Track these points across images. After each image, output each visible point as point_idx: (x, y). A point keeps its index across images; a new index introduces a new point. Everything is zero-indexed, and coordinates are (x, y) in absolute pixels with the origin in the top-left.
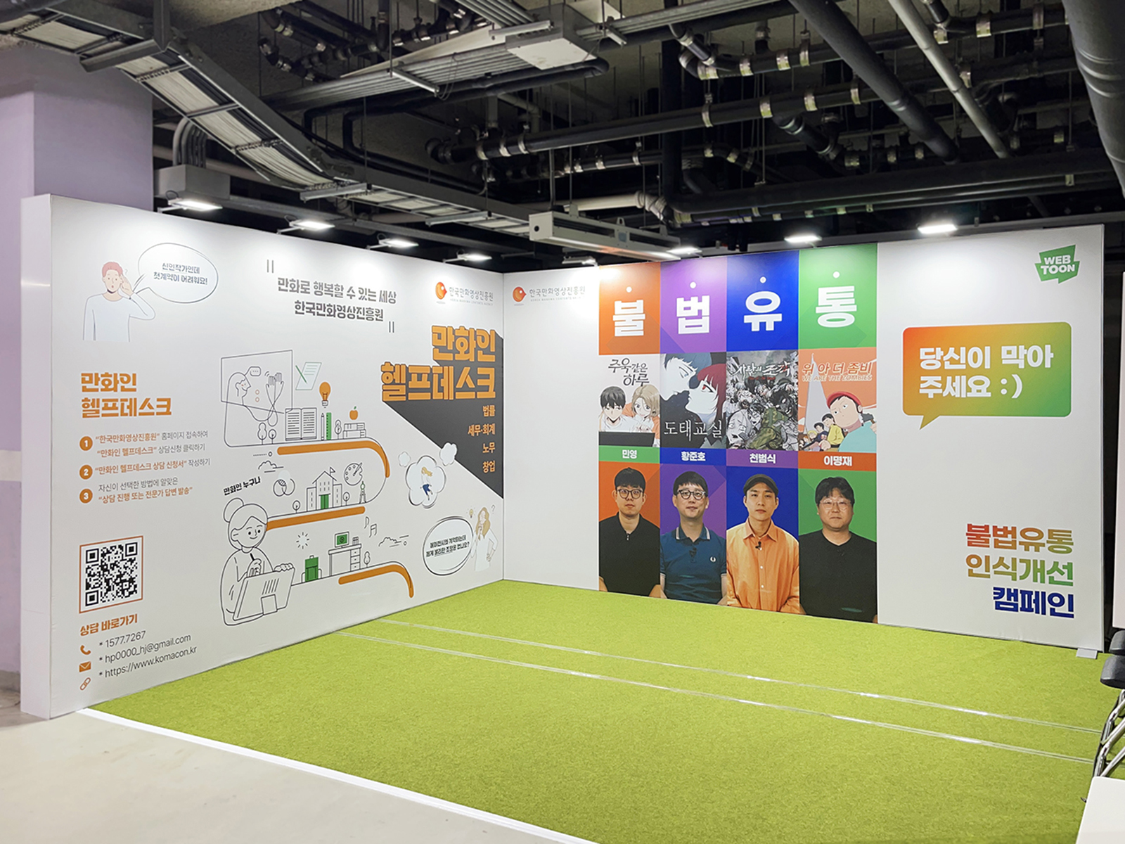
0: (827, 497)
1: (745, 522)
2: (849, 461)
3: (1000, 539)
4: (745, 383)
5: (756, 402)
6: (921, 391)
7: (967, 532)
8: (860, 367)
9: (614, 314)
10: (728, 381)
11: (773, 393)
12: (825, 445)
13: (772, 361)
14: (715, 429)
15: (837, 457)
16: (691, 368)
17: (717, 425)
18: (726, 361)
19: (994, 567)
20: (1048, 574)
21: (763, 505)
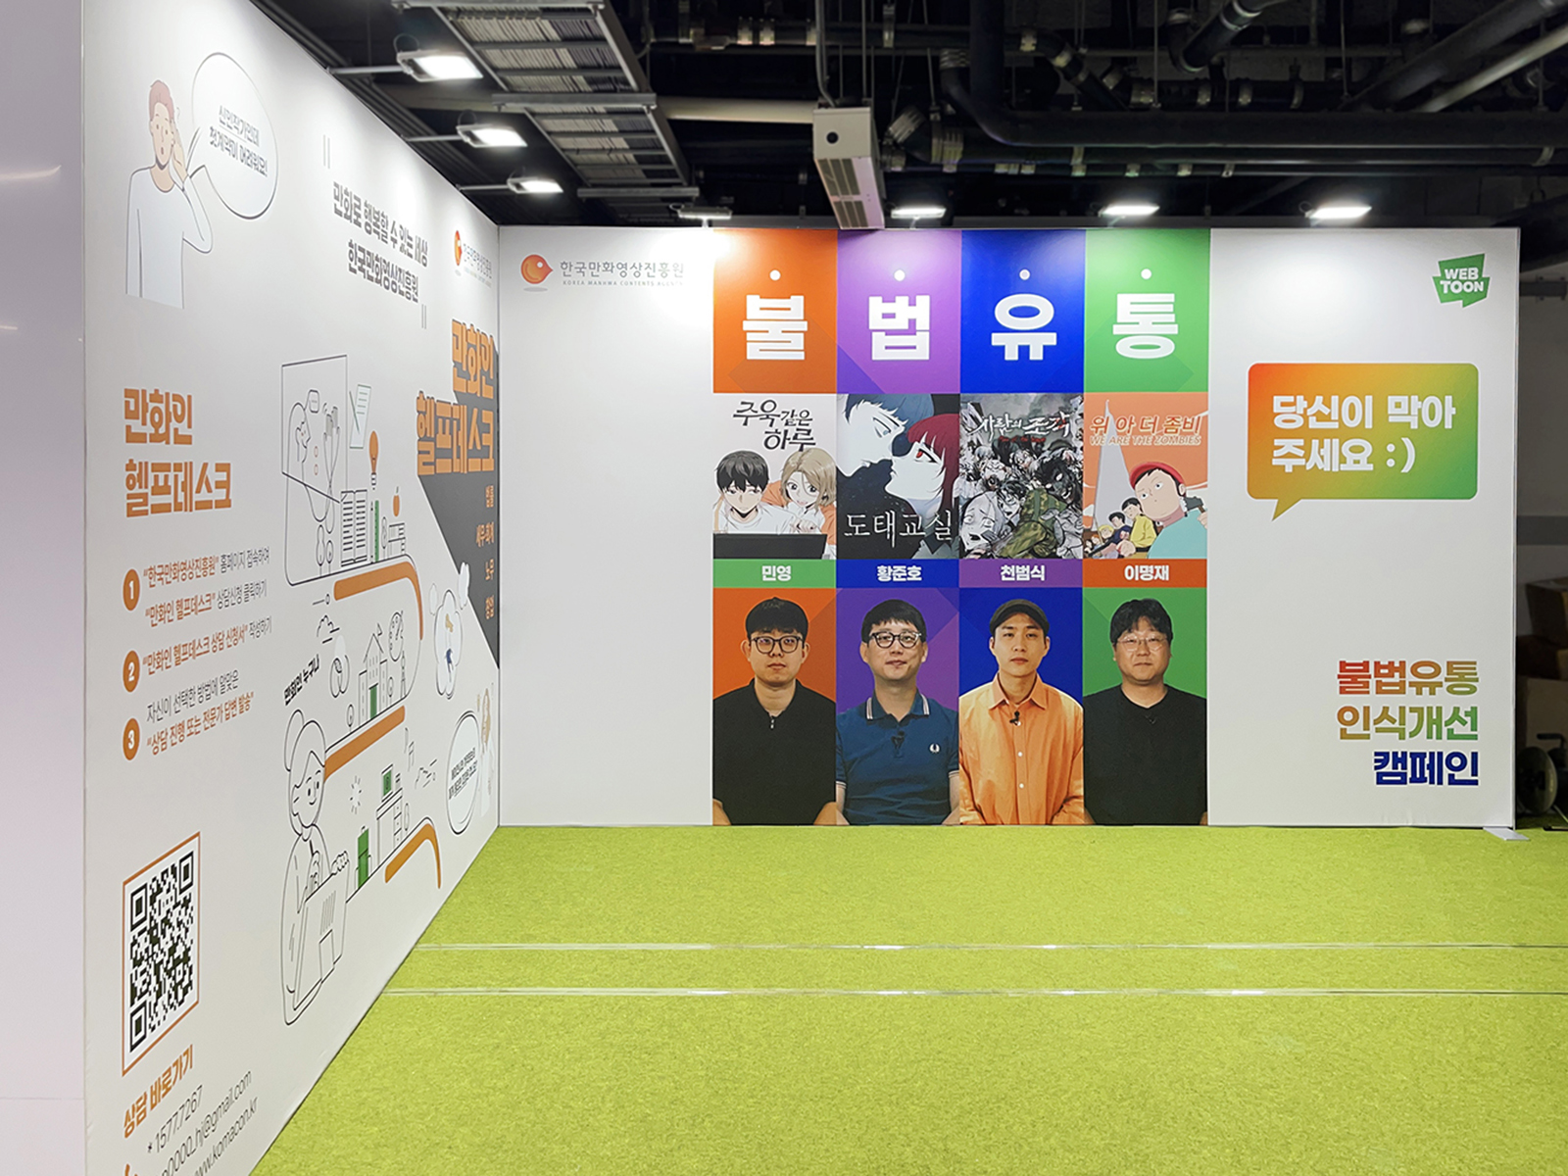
0: (1130, 631)
1: (992, 680)
2: (1164, 574)
3: (1384, 680)
4: (993, 447)
5: (1012, 479)
6: (1275, 462)
7: (1339, 673)
8: (1182, 423)
9: (746, 319)
10: (964, 443)
11: (1042, 463)
12: (1127, 548)
13: (1040, 411)
14: (940, 526)
15: (1146, 567)
16: (896, 420)
17: (943, 519)
18: (959, 408)
19: (1376, 722)
20: (1446, 725)
21: (1023, 650)
